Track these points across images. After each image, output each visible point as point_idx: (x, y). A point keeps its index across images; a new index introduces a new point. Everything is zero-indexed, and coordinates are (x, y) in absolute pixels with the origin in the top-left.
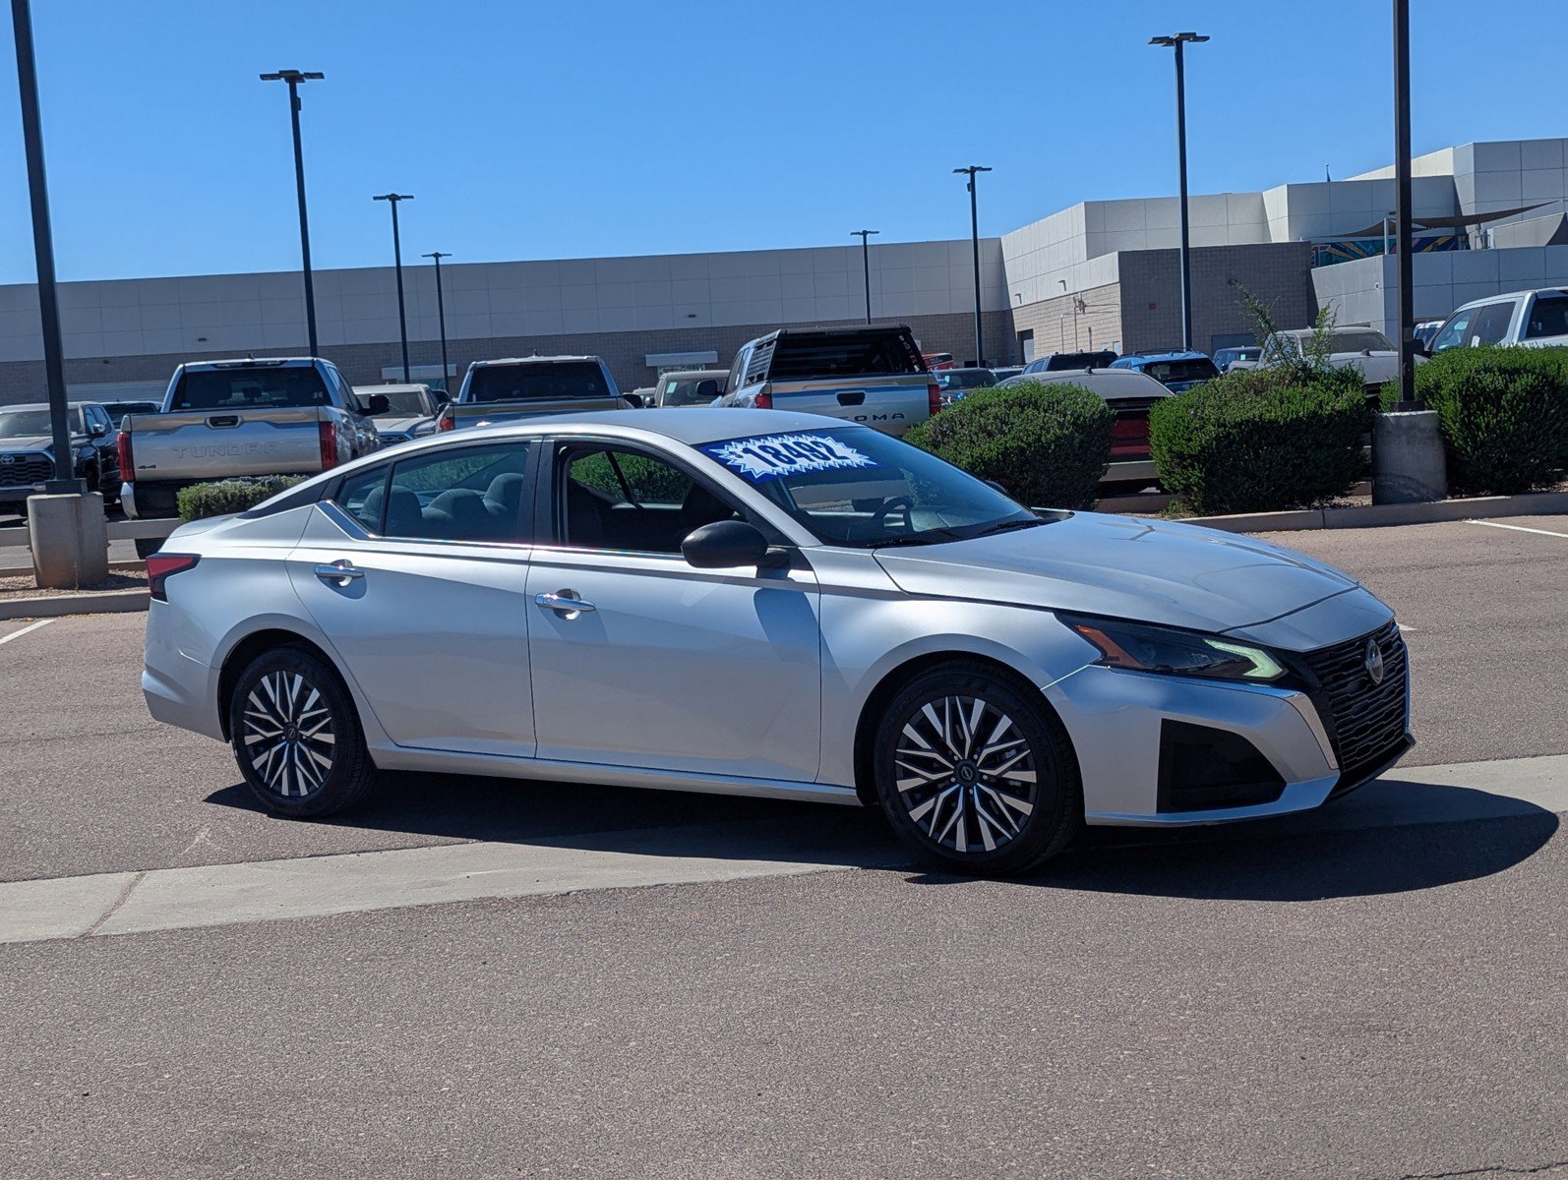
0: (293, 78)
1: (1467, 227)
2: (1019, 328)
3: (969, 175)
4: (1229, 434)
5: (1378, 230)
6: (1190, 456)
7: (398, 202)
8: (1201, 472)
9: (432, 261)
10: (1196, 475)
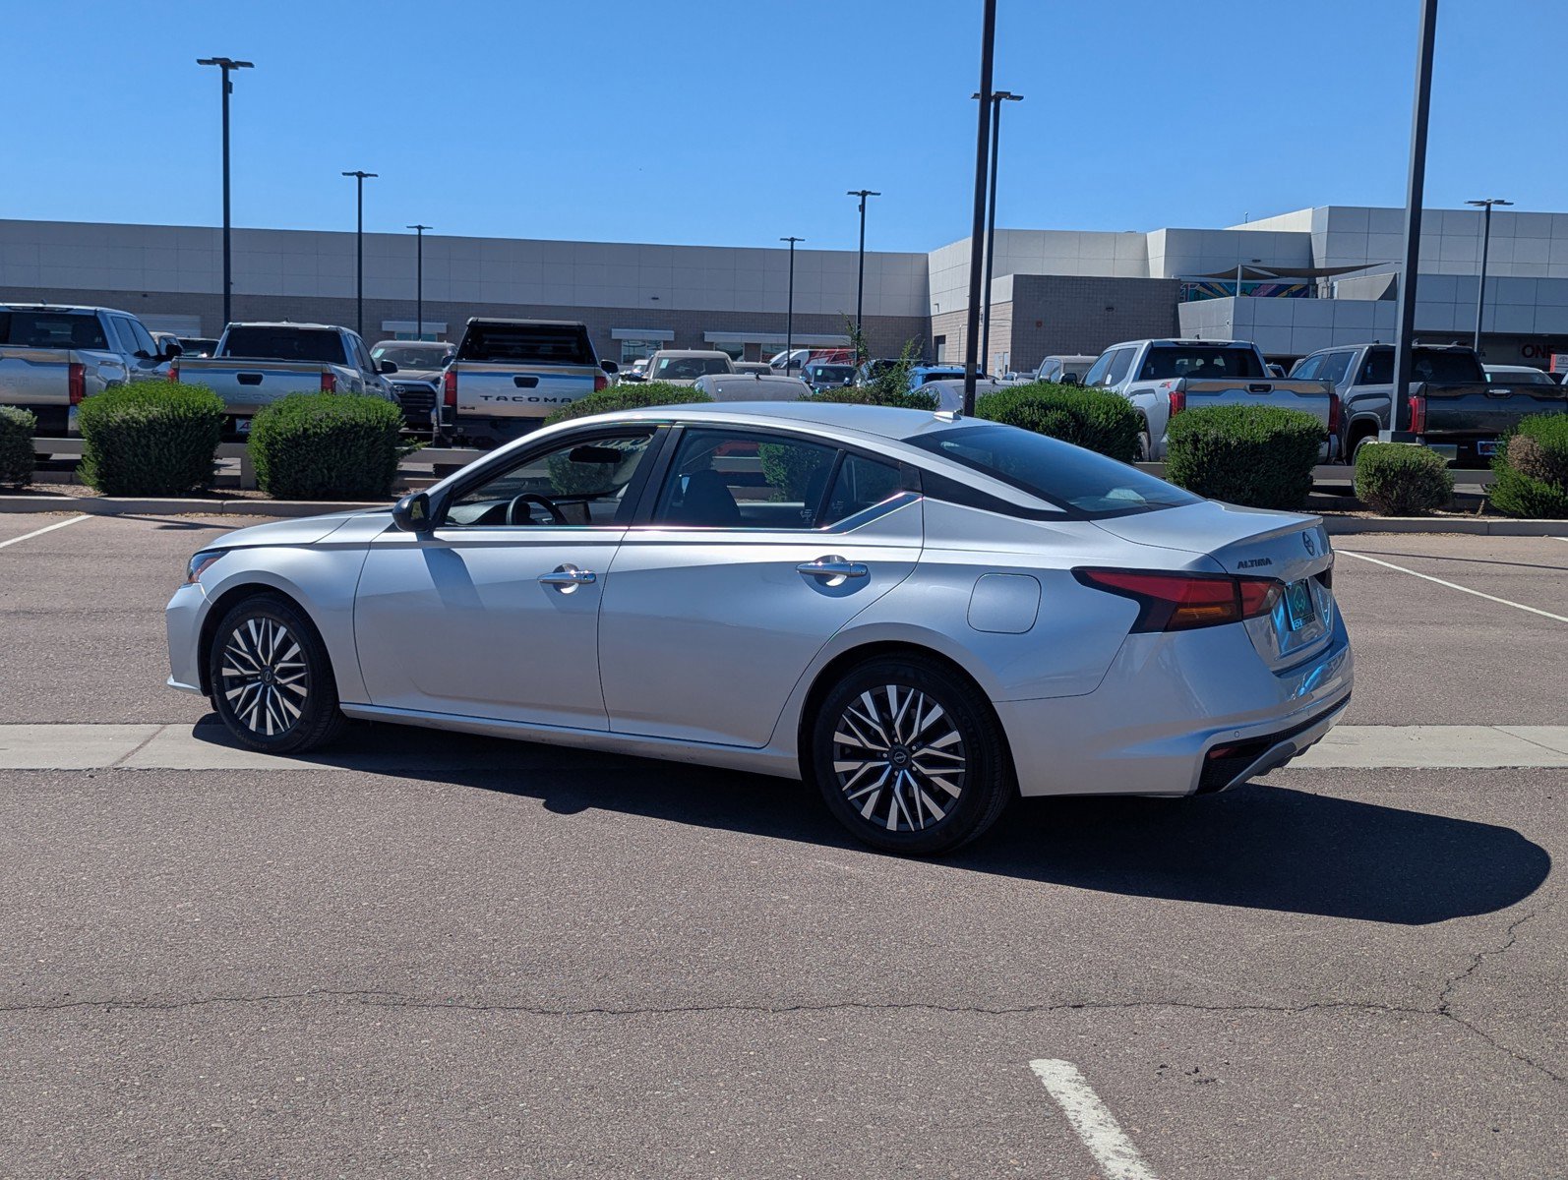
0: (226, 65)
1: (1317, 279)
2: (935, 333)
3: (860, 198)
5: (1233, 275)
7: (363, 179)
9: (415, 232)
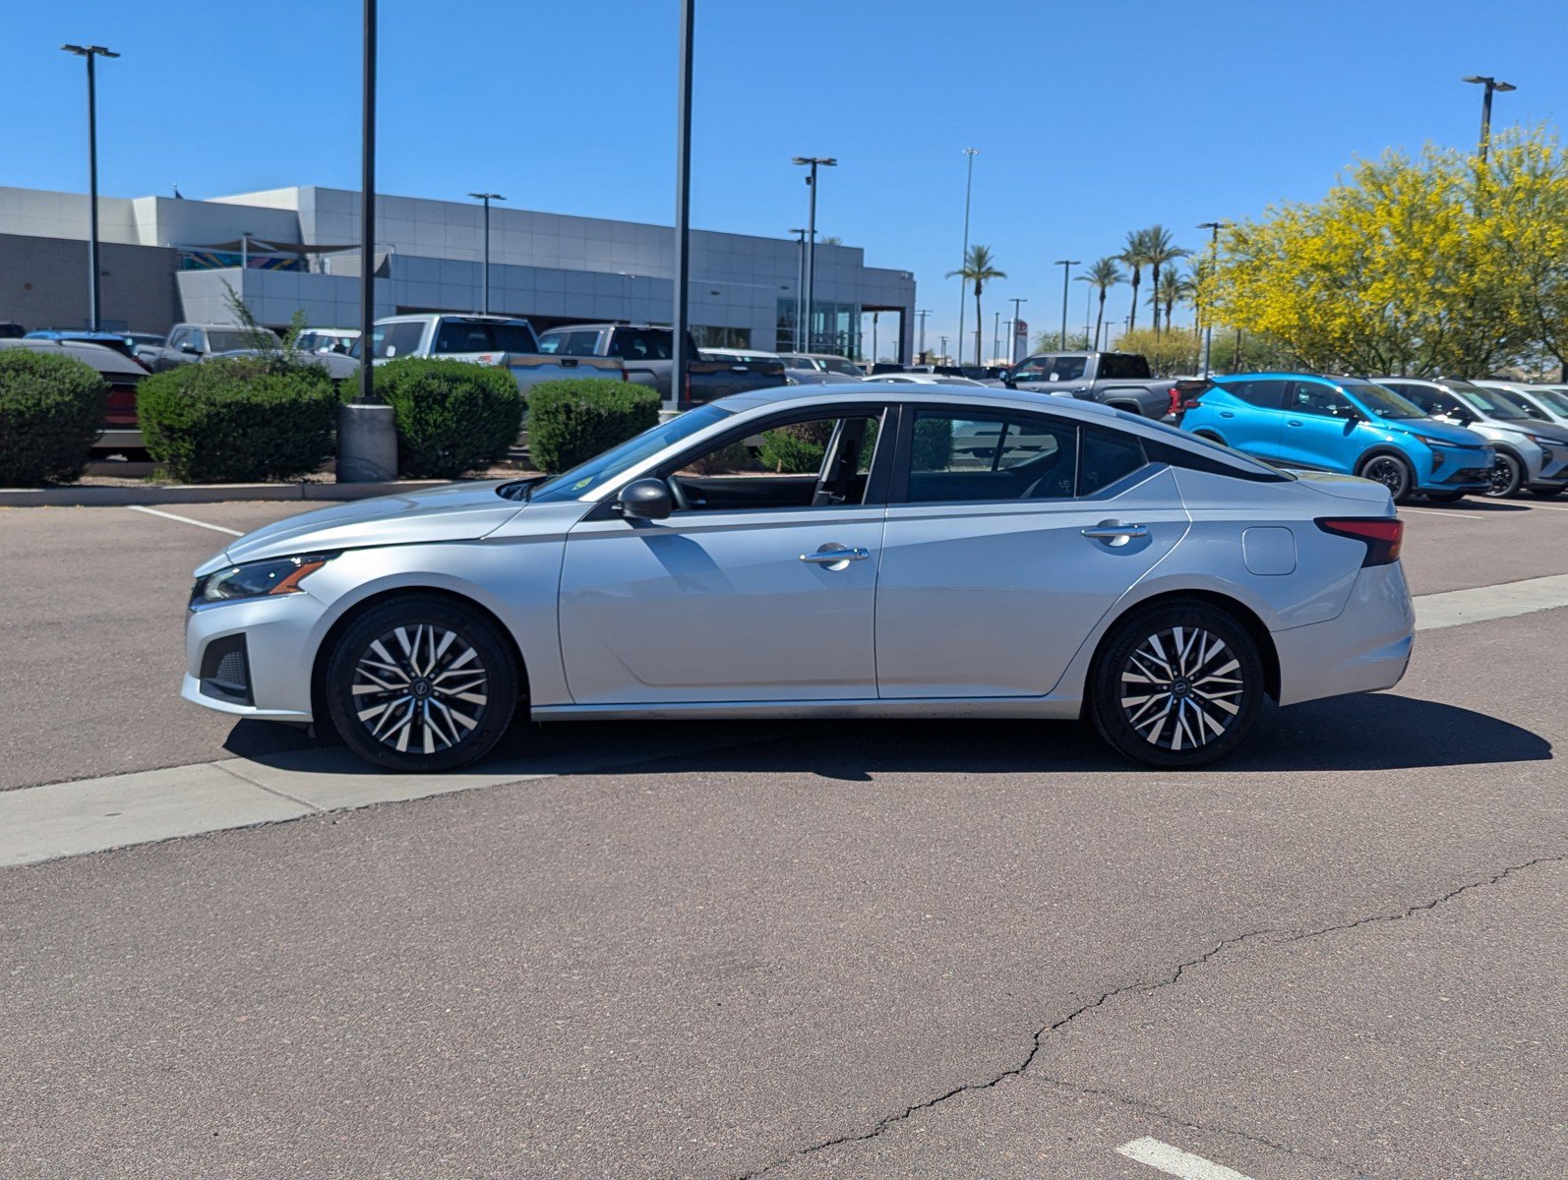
1: (308, 254)
4: (219, 412)
5: (237, 246)
6: (181, 430)
8: (191, 444)
10: (186, 447)
